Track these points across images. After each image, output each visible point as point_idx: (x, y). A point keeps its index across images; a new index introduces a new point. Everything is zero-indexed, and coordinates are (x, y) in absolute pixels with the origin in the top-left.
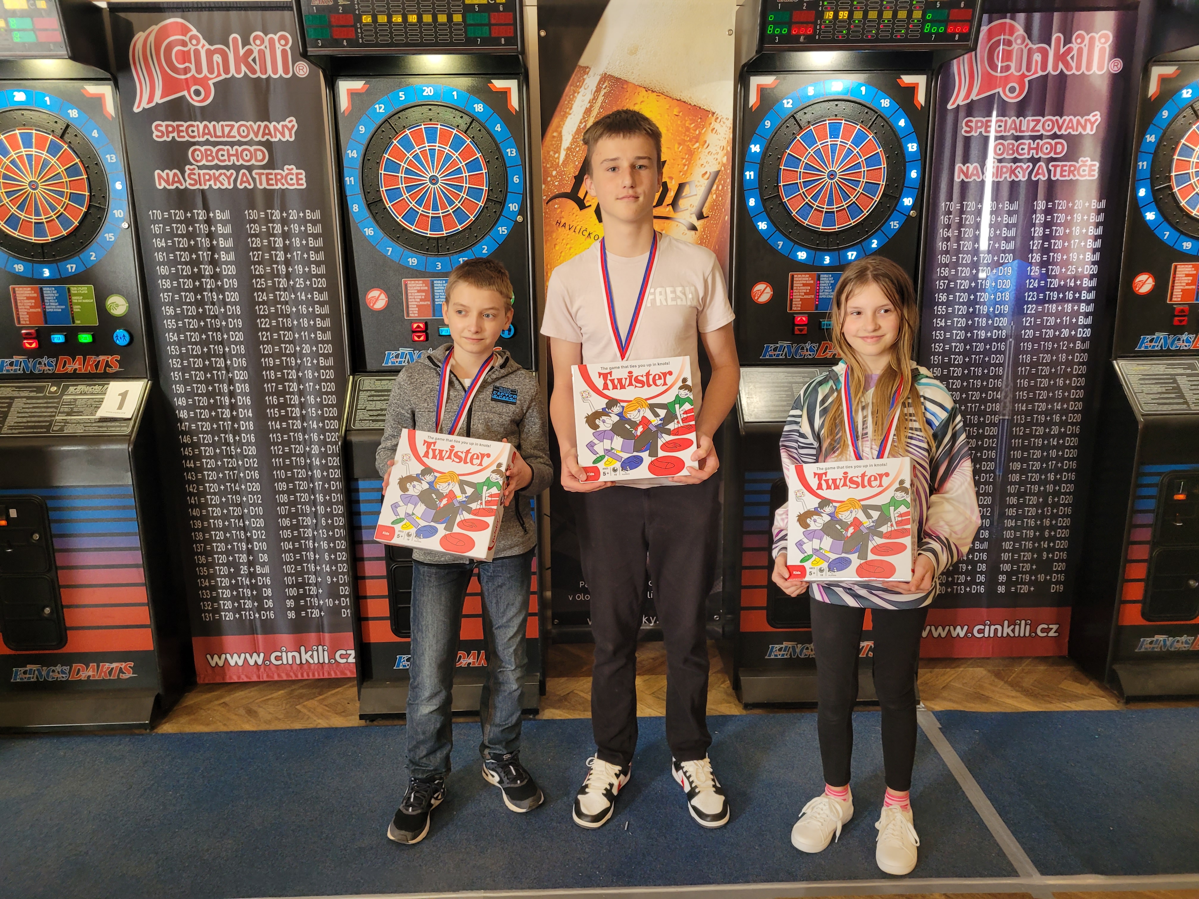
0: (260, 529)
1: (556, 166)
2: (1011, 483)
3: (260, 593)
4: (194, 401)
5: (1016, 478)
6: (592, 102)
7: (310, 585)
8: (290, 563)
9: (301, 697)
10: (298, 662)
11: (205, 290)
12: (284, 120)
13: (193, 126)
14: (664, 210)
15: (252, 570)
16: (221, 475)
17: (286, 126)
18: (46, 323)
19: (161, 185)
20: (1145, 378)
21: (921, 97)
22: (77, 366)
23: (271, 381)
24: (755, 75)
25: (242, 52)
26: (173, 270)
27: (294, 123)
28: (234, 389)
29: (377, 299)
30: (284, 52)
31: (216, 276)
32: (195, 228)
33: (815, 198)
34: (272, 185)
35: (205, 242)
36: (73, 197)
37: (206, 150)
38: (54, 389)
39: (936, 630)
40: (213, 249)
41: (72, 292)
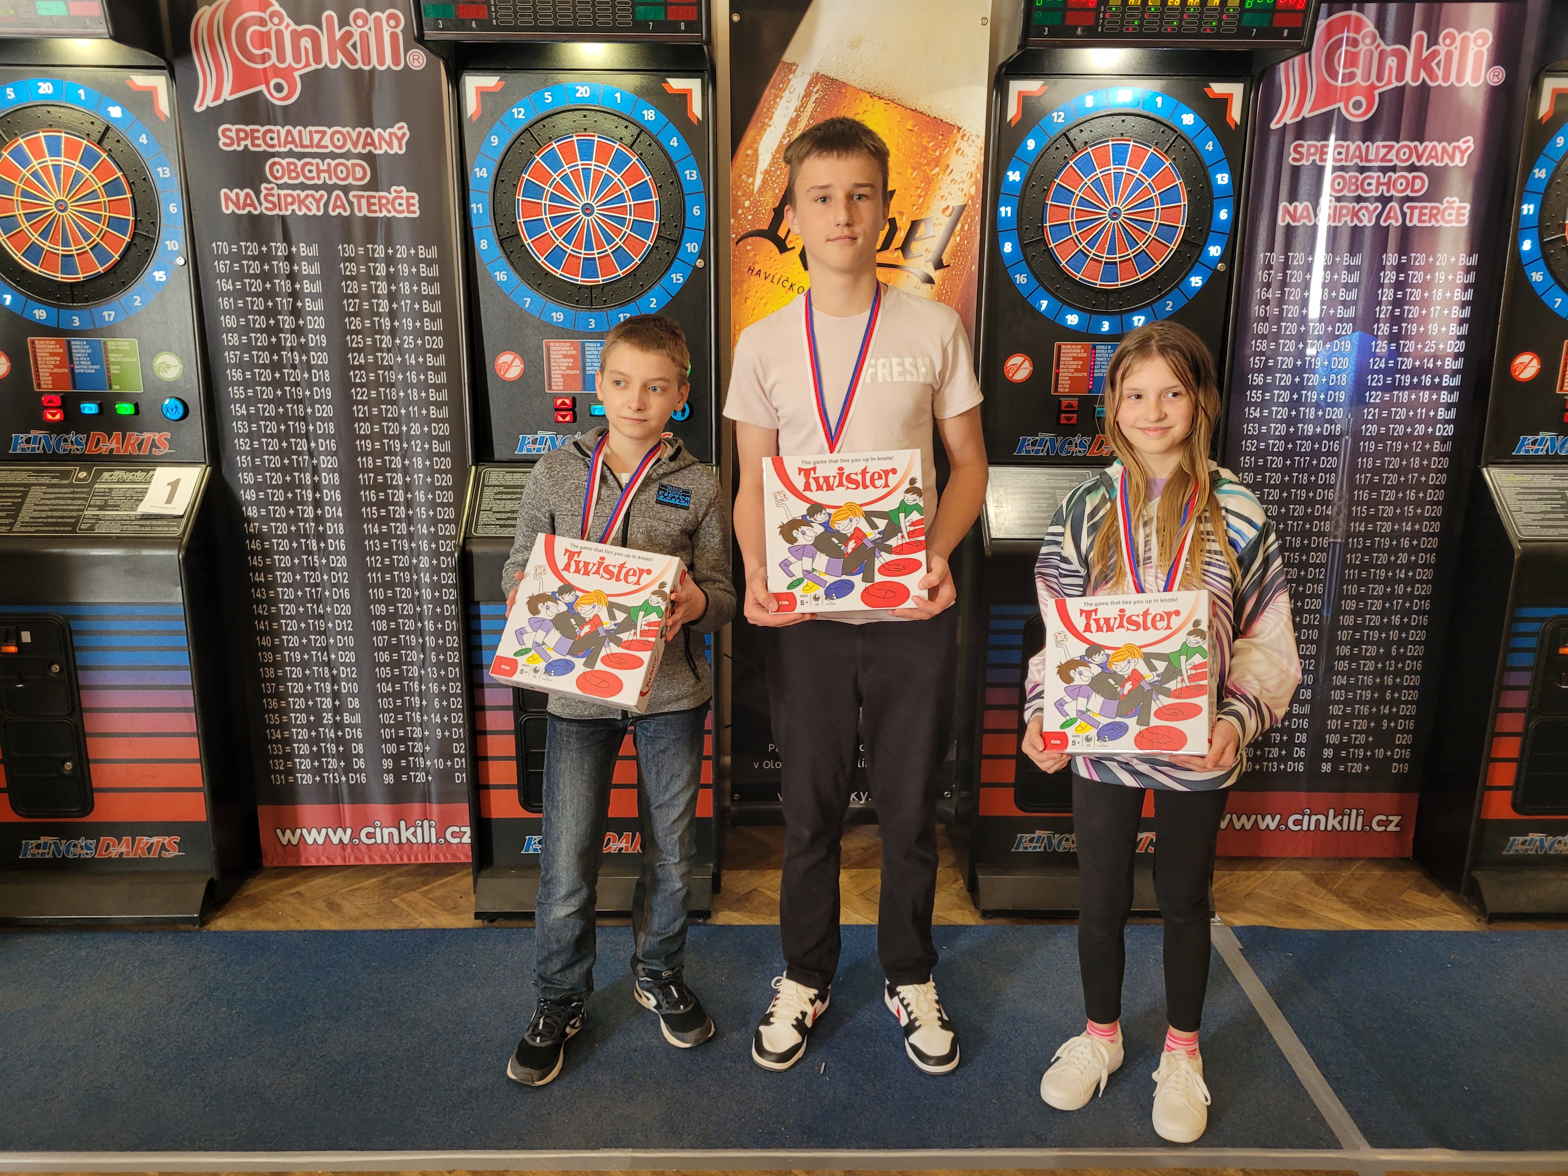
0: (350, 665)
1: (749, 195)
2: (1344, 628)
3: (348, 749)
4: (266, 494)
5: (1349, 620)
6: (799, 110)
7: (413, 740)
8: (388, 711)
9: (399, 887)
10: (396, 841)
11: (284, 349)
12: (392, 127)
13: (271, 131)
14: (892, 256)
15: (338, 718)
16: (300, 593)
17: (395, 134)
18: (75, 388)
19: (228, 209)
20: (1525, 492)
21: (1235, 113)
22: (114, 445)
23: (368, 471)
24: (1015, 79)
25: (338, 35)
26: (242, 321)
27: (406, 130)
28: (320, 481)
29: (510, 366)
30: (394, 36)
31: (298, 331)
32: (272, 266)
33: (1091, 244)
34: (375, 212)
35: (285, 285)
36: (113, 222)
37: (289, 164)
38: (83, 475)
39: (1239, 819)
40: (295, 295)
41: (109, 347)
